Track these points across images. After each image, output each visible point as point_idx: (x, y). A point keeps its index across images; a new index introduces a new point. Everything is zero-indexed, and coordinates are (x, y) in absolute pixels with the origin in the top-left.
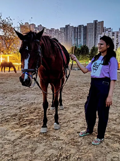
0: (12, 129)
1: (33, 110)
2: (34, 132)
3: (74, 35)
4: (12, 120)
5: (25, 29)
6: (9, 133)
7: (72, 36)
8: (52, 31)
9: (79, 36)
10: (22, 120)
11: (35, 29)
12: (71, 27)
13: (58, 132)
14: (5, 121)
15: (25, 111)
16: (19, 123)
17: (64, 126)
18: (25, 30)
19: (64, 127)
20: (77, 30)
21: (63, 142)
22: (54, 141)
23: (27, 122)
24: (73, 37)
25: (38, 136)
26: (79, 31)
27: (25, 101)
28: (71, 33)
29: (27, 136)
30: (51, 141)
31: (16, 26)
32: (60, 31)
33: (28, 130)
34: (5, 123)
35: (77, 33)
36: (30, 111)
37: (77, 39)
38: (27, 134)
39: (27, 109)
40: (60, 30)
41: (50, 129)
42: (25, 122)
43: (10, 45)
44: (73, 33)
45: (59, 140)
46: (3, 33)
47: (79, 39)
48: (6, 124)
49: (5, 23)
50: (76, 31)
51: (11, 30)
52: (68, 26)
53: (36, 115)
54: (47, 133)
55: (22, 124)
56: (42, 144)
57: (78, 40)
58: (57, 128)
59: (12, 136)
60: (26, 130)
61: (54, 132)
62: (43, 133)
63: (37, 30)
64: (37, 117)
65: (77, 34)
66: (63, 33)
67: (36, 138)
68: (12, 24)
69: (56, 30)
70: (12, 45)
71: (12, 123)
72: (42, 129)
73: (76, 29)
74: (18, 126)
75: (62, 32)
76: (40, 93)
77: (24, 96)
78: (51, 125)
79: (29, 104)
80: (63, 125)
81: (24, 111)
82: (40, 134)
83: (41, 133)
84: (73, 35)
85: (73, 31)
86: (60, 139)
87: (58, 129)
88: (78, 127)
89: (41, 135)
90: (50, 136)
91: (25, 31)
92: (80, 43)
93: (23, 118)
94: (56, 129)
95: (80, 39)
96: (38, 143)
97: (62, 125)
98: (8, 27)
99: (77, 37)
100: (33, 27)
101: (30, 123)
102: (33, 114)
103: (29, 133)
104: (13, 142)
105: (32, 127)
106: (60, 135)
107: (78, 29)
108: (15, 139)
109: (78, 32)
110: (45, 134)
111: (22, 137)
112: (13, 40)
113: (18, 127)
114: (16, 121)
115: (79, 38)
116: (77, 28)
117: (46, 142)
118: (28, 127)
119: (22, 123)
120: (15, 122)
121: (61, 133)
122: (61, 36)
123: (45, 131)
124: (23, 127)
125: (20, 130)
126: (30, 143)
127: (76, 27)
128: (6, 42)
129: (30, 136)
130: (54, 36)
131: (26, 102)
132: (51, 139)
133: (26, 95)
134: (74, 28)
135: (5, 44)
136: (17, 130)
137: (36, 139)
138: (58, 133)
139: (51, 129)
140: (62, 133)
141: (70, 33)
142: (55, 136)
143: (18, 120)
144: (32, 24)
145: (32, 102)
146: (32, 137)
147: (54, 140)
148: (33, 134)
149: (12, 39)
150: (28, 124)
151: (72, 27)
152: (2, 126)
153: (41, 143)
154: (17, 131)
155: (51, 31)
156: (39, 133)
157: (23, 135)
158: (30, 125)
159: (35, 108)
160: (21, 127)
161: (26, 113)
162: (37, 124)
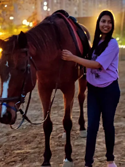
1: (30, 137)
10: (9, 154)
15: (17, 139)
16: (4, 159)
23: (17, 157)
36: (26, 140)
39: (20, 135)
42: (14, 157)
55: (9, 161)
64: (37, 149)
81: (15, 139)
93: (12, 151)
97: (78, 163)
101: (24, 160)
118: (19, 165)
124: (10, 165)
143: (3, 154)
150: (20, 160)
158: (22, 162)
159: (34, 134)
160: (7, 165)
161: (18, 143)
162: (34, 161)
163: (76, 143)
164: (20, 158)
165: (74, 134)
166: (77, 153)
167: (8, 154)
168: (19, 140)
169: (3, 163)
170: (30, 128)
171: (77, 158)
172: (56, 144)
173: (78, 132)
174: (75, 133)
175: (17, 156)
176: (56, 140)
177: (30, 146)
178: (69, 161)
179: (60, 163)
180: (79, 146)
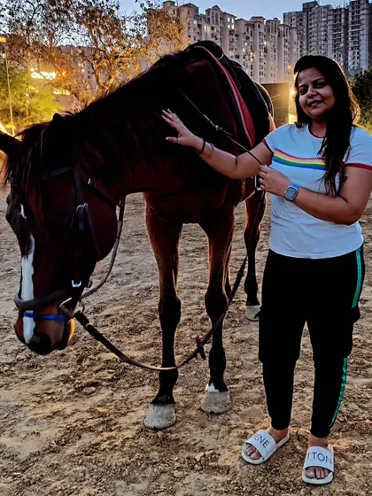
0: (39, 402)
1: (142, 319)
2: (121, 420)
3: (335, 36)
4: (50, 363)
5: (161, 21)
6: (20, 420)
7: (326, 40)
8: (257, 25)
9: (352, 39)
10: (88, 362)
11: (195, 22)
12: (324, 7)
13: (216, 427)
14: (26, 364)
15: (113, 321)
16: (75, 376)
17: (248, 399)
18: (159, 24)
19: (246, 402)
20: (347, 19)
21: (229, 482)
22: (193, 474)
23: (105, 372)
24: (330, 42)
25: (127, 444)
26: (353, 23)
27: (125, 278)
28: (322, 29)
29: (88, 439)
30: (177, 474)
31: (129, 14)
32: (284, 25)
33: (100, 410)
34: (23, 375)
35: (346, 27)
36: (131, 326)
37: (347, 49)
38: (90, 429)
39: (122, 312)
40: (282, 22)
41: (188, 412)
42: (97, 371)
43: (110, 78)
44: (329, 28)
45: (214, 468)
46: (86, 38)
47: (352, 49)
48: (23, 379)
49: (94, 5)
50: (343, 21)
51: (114, 28)
52: (312, 5)
53: (151, 341)
54: (171, 432)
55: (84, 382)
56: (138, 487)
57: (350, 53)
58: (216, 409)
59: (30, 437)
60: (91, 411)
61: (203, 427)
62: (156, 429)
63: (203, 23)
64: (152, 349)
65: (346, 34)
66: (294, 32)
67: (117, 453)
68: (117, 8)
69: (268, 21)
70: (115, 78)
71: (49, 375)
72: (152, 410)
73: (343, 16)
74: (66, 390)
75: (291, 28)
76: (188, 248)
77: (129, 258)
78: (197, 389)
79: (135, 294)
80: (244, 396)
81: (109, 323)
82: (140, 432)
83: (144, 430)
84: (330, 37)
85: (331, 22)
86: (220, 463)
87: (219, 414)
88: (304, 409)
89: (142, 440)
90: (178, 446)
91: (158, 27)
92: (356, 65)
93: (95, 355)
94: (212, 413)
95: (357, 51)
96: (122, 478)
97: (240, 392)
98: (105, 17)
99: (346, 43)
100: (192, 14)
101: (118, 379)
102: (140, 338)
103: (99, 424)
104: (25, 466)
105: (118, 396)
106: (224, 441)
107: (347, 15)
108: (35, 450)
109: (350, 25)
110: (160, 433)
111: (66, 442)
112: (118, 60)
113: (66, 393)
114: (67, 364)
115: (351, 45)
116: (347, 11)
117: (155, 479)
118: (105, 394)
119: (86, 378)
120: (62, 372)
121: (229, 432)
122: (286, 41)
123: (163, 423)
124: (86, 394)
125: (68, 407)
126: (87, 476)
127: (340, 9)
128: (95, 66)
129: (98, 444)
130: (262, 41)
131: (127, 283)
132: (177, 465)
133: (136, 256)
134: (335, 11)
135: (95, 73)
136: (57, 406)
137: (116, 459)
138: (219, 430)
139: (194, 413)
140: (234, 433)
141: (317, 31)
142: (202, 449)
143: (75, 363)
144: (189, 5)
145: (150, 284)
146: (104, 445)
147: (193, 468)
148: (113, 434)
149: (117, 57)
150: (109, 380)
151: (327, 7)
152: (7, 386)
153: (135, 481)
154: (54, 413)
155: (254, 25)
156: (137, 427)
157: (71, 434)
158: (113, 386)
159: (152, 311)
160: (76, 394)
161: (114, 333)
162: (141, 382)
163: (238, 335)
164: (110, 373)
165: (236, 312)
166: (238, 363)
167: (86, 363)
168: (118, 326)
169: (69, 389)
170: (145, 294)
171: (237, 377)
172: (193, 337)
173: (244, 306)
174: (237, 309)
175: (104, 369)
176: (195, 327)
177: (138, 342)
178: (217, 391)
179: (200, 392)
180: (244, 343)
